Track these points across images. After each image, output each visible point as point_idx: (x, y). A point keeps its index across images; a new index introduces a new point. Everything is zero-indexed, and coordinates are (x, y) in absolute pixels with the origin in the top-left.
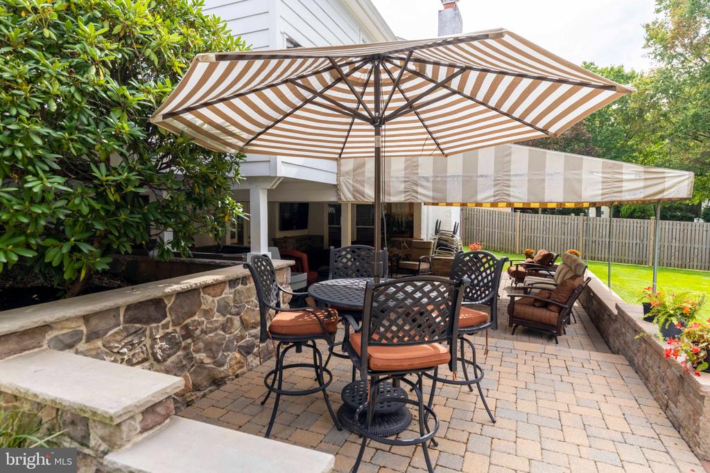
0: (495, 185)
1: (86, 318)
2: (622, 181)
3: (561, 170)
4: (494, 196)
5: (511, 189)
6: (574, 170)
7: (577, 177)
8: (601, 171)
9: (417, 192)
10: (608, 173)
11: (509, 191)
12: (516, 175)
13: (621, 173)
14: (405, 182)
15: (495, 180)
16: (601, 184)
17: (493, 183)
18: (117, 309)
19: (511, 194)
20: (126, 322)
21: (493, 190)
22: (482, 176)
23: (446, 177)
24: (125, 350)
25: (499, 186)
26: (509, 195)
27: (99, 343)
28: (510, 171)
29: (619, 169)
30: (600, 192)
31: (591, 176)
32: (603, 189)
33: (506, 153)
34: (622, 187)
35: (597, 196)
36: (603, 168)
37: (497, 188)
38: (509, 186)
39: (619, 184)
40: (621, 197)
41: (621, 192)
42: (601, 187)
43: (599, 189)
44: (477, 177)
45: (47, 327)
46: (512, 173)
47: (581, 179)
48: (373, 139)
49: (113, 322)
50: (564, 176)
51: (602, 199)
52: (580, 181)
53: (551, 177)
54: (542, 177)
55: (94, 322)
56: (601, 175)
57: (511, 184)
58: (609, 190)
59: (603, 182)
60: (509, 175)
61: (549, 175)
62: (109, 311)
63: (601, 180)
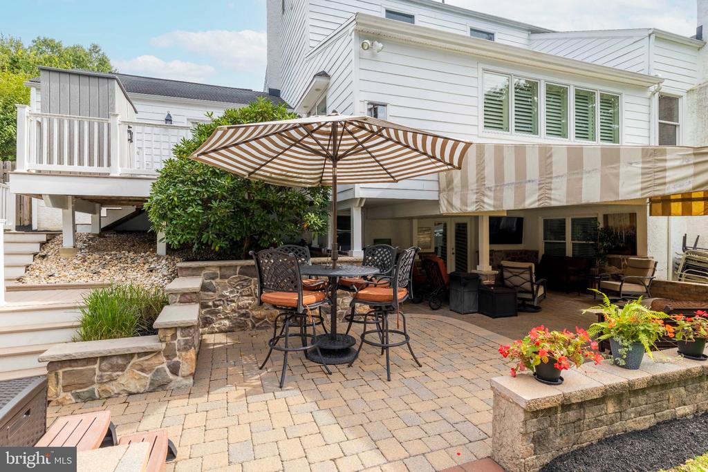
0: (540, 189)
1: (221, 267)
2: (665, 170)
3: (599, 165)
4: (539, 200)
5: (553, 192)
6: (612, 164)
7: (614, 171)
8: (641, 160)
9: (484, 202)
10: (650, 162)
11: (550, 194)
12: (557, 177)
13: (665, 160)
14: (477, 193)
15: (539, 184)
16: (641, 177)
17: (537, 187)
18: (236, 266)
19: (552, 197)
20: (239, 274)
21: (538, 194)
22: (529, 181)
23: (503, 185)
24: (238, 287)
25: (542, 190)
26: (550, 199)
27: (226, 281)
28: (551, 173)
29: (662, 155)
30: (639, 186)
31: (629, 168)
32: (642, 183)
33: (548, 155)
34: (665, 177)
35: (636, 191)
36: (644, 156)
37: (541, 192)
38: (550, 189)
39: (661, 175)
40: (664, 190)
41: (665, 184)
42: (640, 180)
43: (638, 183)
44: (526, 182)
45: (202, 268)
46: (554, 175)
47: (619, 173)
48: (331, 170)
49: (232, 272)
50: (601, 171)
51: (642, 194)
52: (617, 176)
53: (588, 175)
54: (579, 176)
55: (223, 270)
56: (640, 166)
57: (553, 186)
58: (650, 183)
59: (643, 174)
60: (551, 178)
61: (586, 172)
62: (230, 266)
63: (640, 171)
